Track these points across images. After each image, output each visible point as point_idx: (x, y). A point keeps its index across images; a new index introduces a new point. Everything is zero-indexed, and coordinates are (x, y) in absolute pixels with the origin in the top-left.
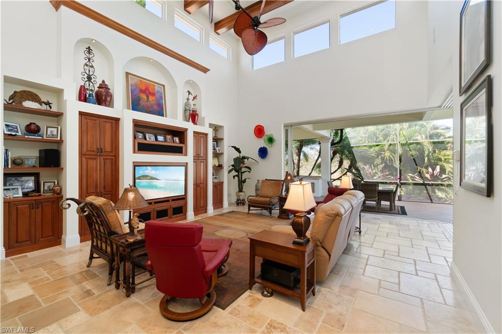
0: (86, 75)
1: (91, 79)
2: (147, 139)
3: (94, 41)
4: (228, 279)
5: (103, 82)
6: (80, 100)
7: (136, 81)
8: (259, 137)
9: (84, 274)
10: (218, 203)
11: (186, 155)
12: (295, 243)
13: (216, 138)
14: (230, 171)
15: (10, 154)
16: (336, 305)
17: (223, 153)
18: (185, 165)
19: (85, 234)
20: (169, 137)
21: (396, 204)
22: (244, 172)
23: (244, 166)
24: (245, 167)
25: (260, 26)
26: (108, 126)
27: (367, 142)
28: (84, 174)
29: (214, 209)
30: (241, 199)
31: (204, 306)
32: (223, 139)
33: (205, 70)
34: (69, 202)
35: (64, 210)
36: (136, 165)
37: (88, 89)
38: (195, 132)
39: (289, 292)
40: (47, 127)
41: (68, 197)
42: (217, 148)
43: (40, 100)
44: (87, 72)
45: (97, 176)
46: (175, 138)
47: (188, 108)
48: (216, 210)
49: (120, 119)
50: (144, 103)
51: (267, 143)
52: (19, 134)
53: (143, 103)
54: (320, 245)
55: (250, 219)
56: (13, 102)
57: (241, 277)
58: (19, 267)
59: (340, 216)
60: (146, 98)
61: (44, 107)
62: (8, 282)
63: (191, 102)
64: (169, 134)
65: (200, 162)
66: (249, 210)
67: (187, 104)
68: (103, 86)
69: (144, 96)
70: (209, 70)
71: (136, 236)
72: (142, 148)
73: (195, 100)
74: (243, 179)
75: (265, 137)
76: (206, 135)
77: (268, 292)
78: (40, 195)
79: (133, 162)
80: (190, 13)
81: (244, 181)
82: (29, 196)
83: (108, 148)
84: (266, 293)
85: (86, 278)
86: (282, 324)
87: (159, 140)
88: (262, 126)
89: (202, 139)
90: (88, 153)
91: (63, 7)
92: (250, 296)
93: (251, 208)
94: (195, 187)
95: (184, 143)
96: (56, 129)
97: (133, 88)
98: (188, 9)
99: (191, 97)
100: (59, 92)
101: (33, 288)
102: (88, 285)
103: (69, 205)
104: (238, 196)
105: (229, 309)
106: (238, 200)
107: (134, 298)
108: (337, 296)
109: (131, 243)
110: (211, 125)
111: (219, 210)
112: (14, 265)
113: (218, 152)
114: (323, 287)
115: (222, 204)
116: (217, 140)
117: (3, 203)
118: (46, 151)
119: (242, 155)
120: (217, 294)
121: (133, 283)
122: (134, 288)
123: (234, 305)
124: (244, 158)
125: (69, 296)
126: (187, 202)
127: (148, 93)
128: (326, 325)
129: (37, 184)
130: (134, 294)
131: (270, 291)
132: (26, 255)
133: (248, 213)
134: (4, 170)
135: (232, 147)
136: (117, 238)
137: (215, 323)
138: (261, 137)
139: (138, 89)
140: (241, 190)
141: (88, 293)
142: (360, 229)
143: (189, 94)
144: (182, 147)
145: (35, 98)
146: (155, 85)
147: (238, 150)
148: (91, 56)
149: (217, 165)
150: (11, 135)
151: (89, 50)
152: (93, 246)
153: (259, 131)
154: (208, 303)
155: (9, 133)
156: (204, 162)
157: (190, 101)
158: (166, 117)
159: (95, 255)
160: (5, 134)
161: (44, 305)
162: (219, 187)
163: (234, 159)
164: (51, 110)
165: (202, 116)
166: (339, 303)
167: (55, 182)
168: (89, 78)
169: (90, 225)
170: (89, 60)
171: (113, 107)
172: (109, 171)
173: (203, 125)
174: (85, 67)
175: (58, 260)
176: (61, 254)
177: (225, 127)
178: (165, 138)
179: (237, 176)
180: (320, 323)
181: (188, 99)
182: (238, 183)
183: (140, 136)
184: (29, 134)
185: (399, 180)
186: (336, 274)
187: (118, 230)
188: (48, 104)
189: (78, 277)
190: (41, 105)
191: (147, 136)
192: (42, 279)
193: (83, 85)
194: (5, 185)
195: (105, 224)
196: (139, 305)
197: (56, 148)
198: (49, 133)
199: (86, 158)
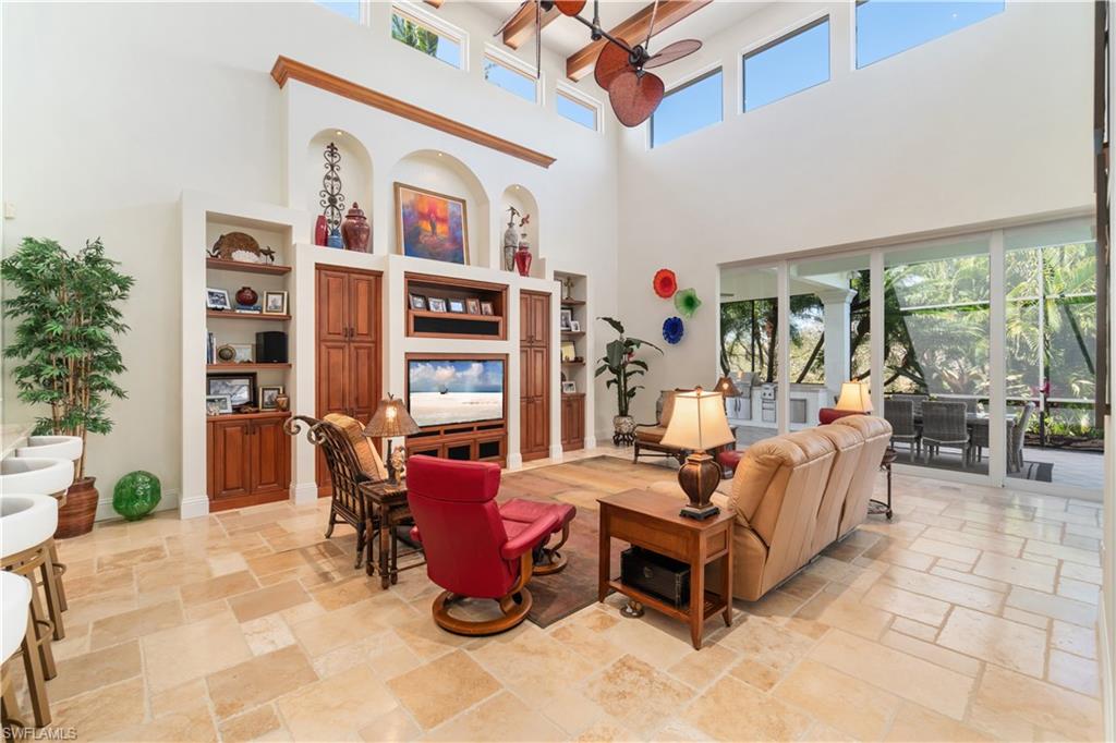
0: (327, 196)
1: (336, 202)
2: (432, 308)
3: (339, 133)
4: (561, 579)
5: (355, 205)
6: (318, 242)
7: (412, 197)
8: (665, 297)
9: (321, 547)
10: (574, 438)
11: (505, 338)
12: (684, 514)
13: (568, 301)
14: (599, 372)
15: (214, 340)
16: (770, 648)
17: (584, 334)
18: (504, 358)
19: (326, 484)
20: (472, 303)
21: (1025, 458)
22: (630, 374)
23: (631, 359)
24: (632, 363)
25: (647, 64)
26: (363, 287)
27: (951, 298)
28: (324, 374)
29: (564, 450)
30: (625, 432)
31: (508, 615)
32: (584, 303)
33: (545, 161)
34: (299, 422)
35: (293, 436)
36: (412, 360)
37: (329, 221)
38: (523, 292)
39: (669, 610)
40: (268, 293)
41: (298, 414)
42: (572, 324)
43: (257, 246)
44: (329, 190)
45: (344, 379)
46: (483, 305)
47: (510, 243)
48: (569, 453)
49: (382, 272)
50: (426, 239)
51: (682, 308)
52: (228, 307)
53: (424, 239)
54: (746, 525)
55: (636, 473)
56: (219, 253)
57: (588, 579)
58: (228, 529)
59: (788, 466)
60: (429, 228)
61: (263, 260)
62: (213, 548)
63: (518, 230)
64: (473, 298)
65: (536, 351)
66: (637, 455)
67: (509, 236)
68: (355, 213)
69: (426, 226)
70: (554, 160)
71: (399, 484)
72: (423, 325)
73: (525, 225)
74: (629, 389)
75: (678, 297)
76: (548, 295)
77: (634, 609)
78: (258, 412)
79: (406, 354)
80: (515, 48)
81: (632, 393)
82: (241, 413)
83: (363, 327)
84: (629, 610)
85: (323, 554)
86: (646, 664)
87: (453, 309)
88: (670, 272)
89: (539, 304)
90: (332, 337)
91: (291, 82)
92: (596, 612)
93: (642, 451)
94: (524, 403)
95: (501, 315)
96: (280, 297)
97: (407, 210)
98: (510, 41)
99: (517, 220)
100: (284, 231)
101: (248, 561)
102: (326, 565)
103: (298, 427)
104: (617, 425)
105: (553, 628)
106: (618, 434)
107: (393, 592)
108: (779, 633)
109: (389, 495)
110: (558, 275)
111: (577, 452)
112: (221, 525)
113: (573, 330)
114: (753, 613)
115: (583, 441)
116: (572, 307)
117: (205, 424)
118: (267, 334)
119: (625, 336)
120: (534, 601)
121: (394, 567)
122: (395, 576)
123: (564, 622)
124: (630, 343)
125: (298, 578)
126: (507, 433)
127: (434, 219)
128: (736, 679)
129: (254, 391)
130: (396, 586)
131: (639, 607)
132: (237, 512)
133: (635, 462)
134: (208, 368)
135: (605, 319)
136: (369, 487)
137: (523, 646)
138: (669, 296)
139: (416, 214)
140: (623, 413)
141: (325, 576)
142: (889, 507)
143: (513, 214)
144: (497, 323)
145: (249, 244)
146: (446, 203)
147: (617, 325)
148: (335, 160)
149: (572, 358)
150: (216, 309)
151: (332, 149)
152: (334, 500)
153: (665, 283)
154: (514, 612)
155: (213, 306)
156: (542, 352)
157: (516, 227)
158: (469, 264)
159: (338, 518)
160: (208, 308)
161: (262, 587)
162: (575, 405)
163: (608, 345)
164: (274, 263)
165: (541, 257)
166: (778, 646)
167: (279, 390)
168: (333, 201)
169: (331, 464)
170: (332, 167)
171: (371, 252)
172: (364, 371)
173: (540, 275)
174: (326, 181)
175: (282, 523)
176: (288, 515)
177: (588, 278)
178: (465, 306)
179: (615, 381)
180: (725, 673)
181: (511, 225)
182: (617, 396)
183: (419, 302)
184: (240, 306)
185: (1042, 395)
186: (793, 593)
187: (372, 474)
188: (268, 253)
189: (313, 551)
190: (259, 255)
191: (432, 302)
192: (260, 549)
193: (322, 214)
194: (208, 393)
195: (353, 462)
196: (401, 602)
197: (281, 330)
198: (270, 304)
199: (328, 347)
